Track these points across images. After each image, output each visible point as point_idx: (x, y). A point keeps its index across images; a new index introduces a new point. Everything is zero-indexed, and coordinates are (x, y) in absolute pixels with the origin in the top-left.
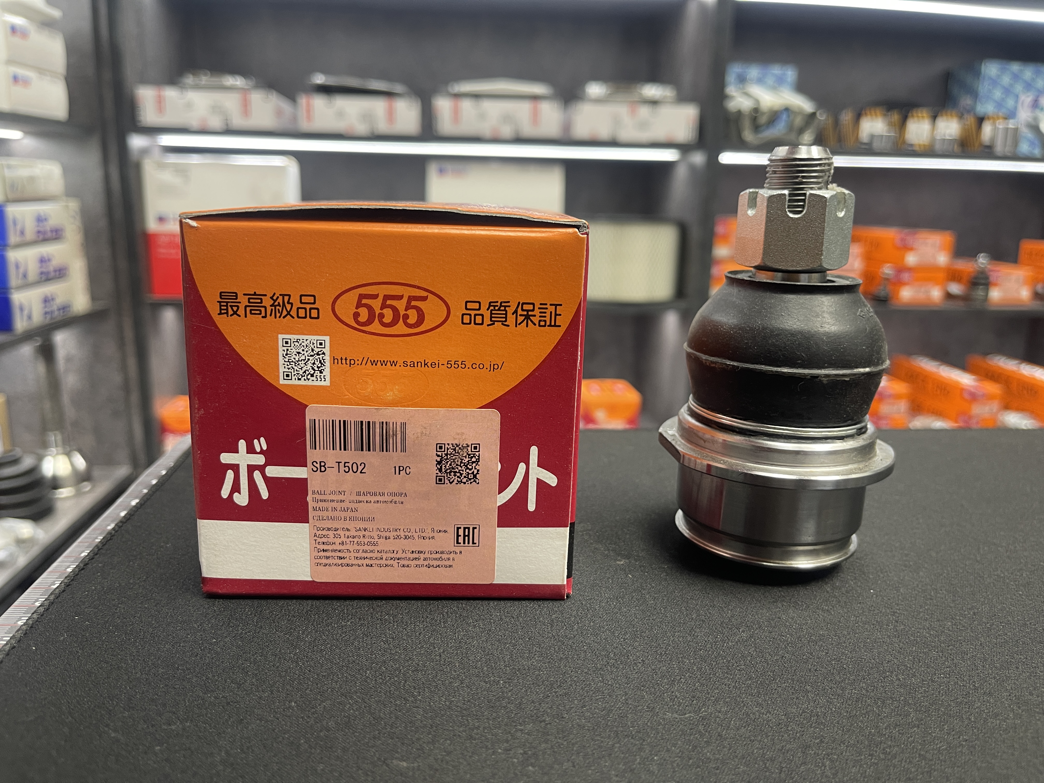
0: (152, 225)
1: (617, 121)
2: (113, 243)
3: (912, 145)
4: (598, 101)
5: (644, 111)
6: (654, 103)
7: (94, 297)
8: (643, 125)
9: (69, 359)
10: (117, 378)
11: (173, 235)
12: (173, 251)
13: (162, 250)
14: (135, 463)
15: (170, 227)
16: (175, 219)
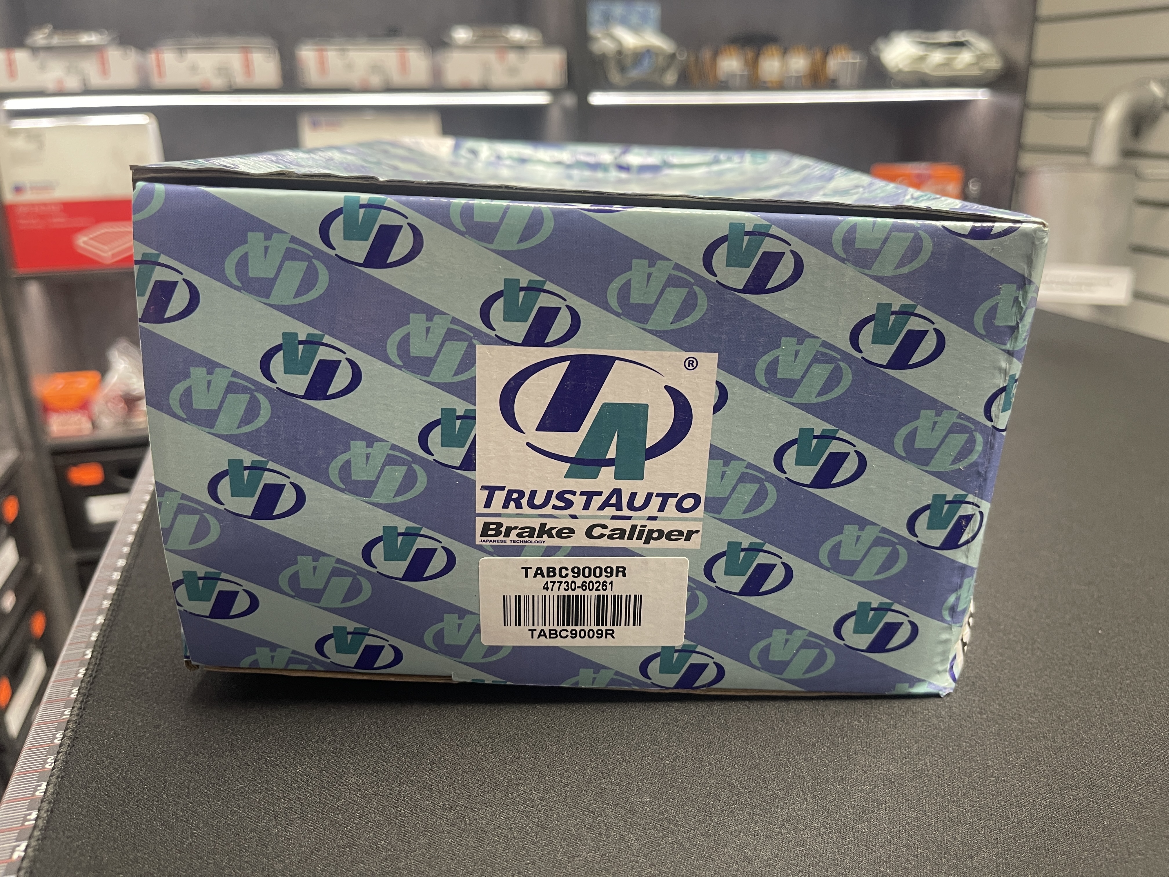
0: (9, 197)
1: (486, 68)
3: (765, 82)
4: (466, 47)
5: (512, 57)
6: (520, 48)
8: (513, 71)
11: (33, 205)
12: (33, 222)
13: (22, 222)
14: (20, 446)
15: (28, 197)
16: (33, 188)
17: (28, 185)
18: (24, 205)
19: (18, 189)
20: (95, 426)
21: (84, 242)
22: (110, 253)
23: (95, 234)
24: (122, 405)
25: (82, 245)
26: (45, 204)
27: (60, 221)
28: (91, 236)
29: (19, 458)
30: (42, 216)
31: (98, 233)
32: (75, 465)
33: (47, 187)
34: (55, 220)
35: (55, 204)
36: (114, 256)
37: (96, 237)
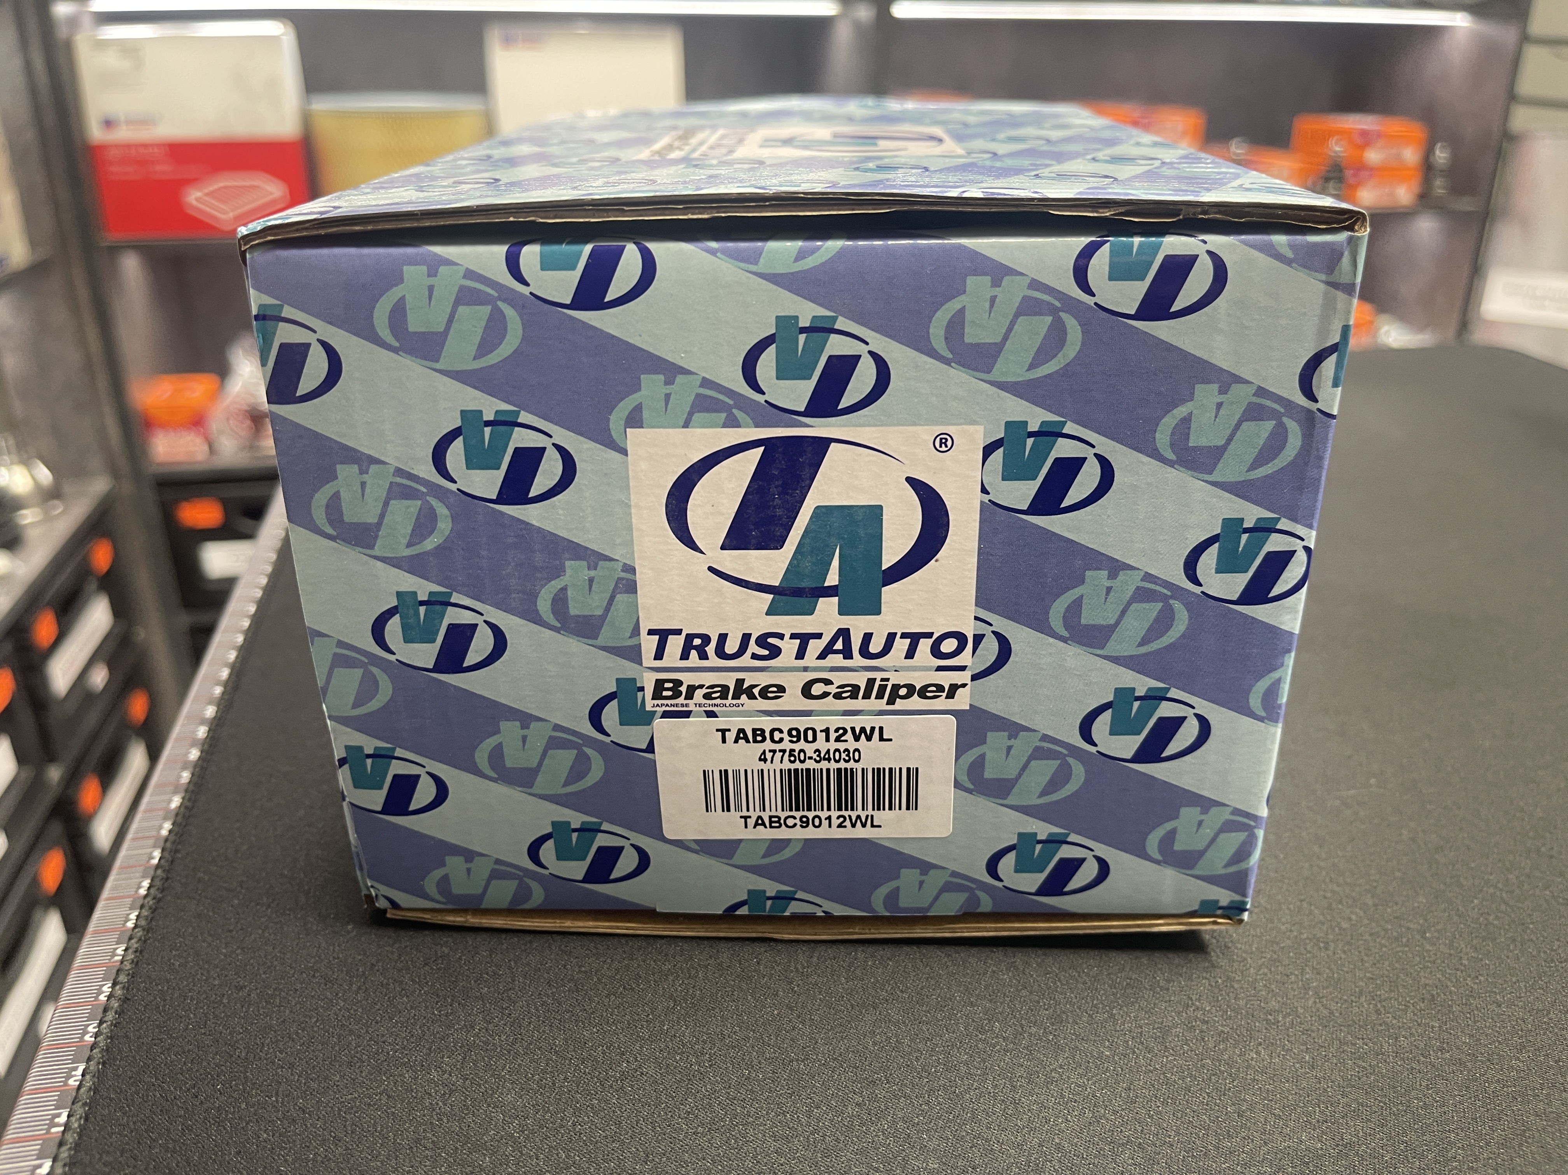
0: (96, 133)
10: (75, 356)
11: (128, 146)
12: (129, 169)
13: (114, 169)
14: (115, 473)
15: (123, 134)
16: (129, 122)
17: (122, 118)
18: (117, 146)
19: (108, 124)
20: (212, 449)
21: (197, 199)
22: (231, 215)
23: (211, 189)
24: (248, 422)
25: (194, 203)
26: (145, 146)
27: (164, 170)
28: (206, 191)
29: (114, 487)
30: (142, 163)
31: (216, 186)
32: (186, 499)
33: (145, 121)
34: (159, 168)
35: (159, 146)
36: (236, 218)
37: (213, 192)
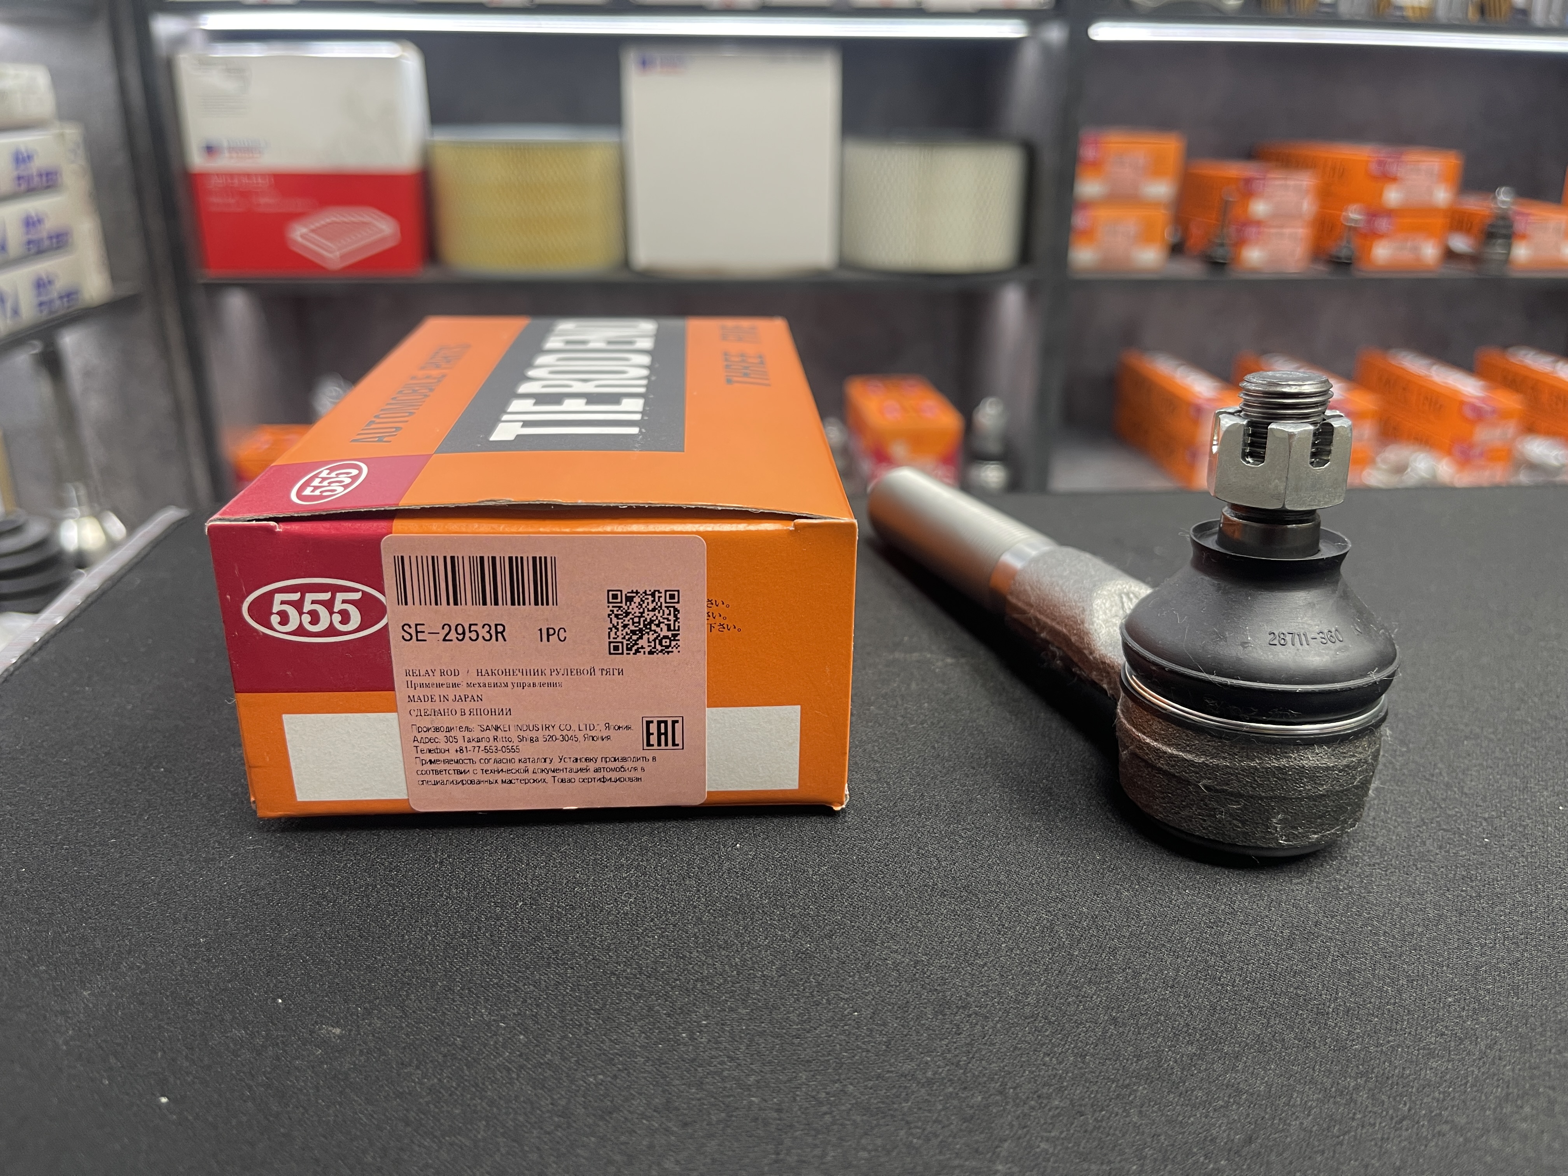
0: (197, 161)
2: (138, 191)
3: (1401, 8)
7: (115, 276)
9: (87, 374)
10: (162, 402)
11: (231, 176)
12: (232, 201)
13: (215, 200)
15: (225, 163)
16: (232, 149)
17: (225, 144)
18: (219, 175)
19: (210, 150)
21: (302, 236)
22: (338, 254)
23: (318, 225)
25: (300, 239)
26: (249, 175)
27: (269, 202)
28: (313, 227)
30: (245, 194)
31: (323, 222)
33: (252, 149)
34: (264, 200)
35: (263, 176)
36: (343, 257)
37: (319, 228)
